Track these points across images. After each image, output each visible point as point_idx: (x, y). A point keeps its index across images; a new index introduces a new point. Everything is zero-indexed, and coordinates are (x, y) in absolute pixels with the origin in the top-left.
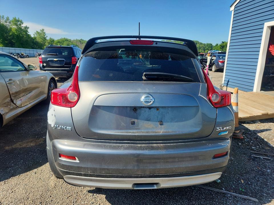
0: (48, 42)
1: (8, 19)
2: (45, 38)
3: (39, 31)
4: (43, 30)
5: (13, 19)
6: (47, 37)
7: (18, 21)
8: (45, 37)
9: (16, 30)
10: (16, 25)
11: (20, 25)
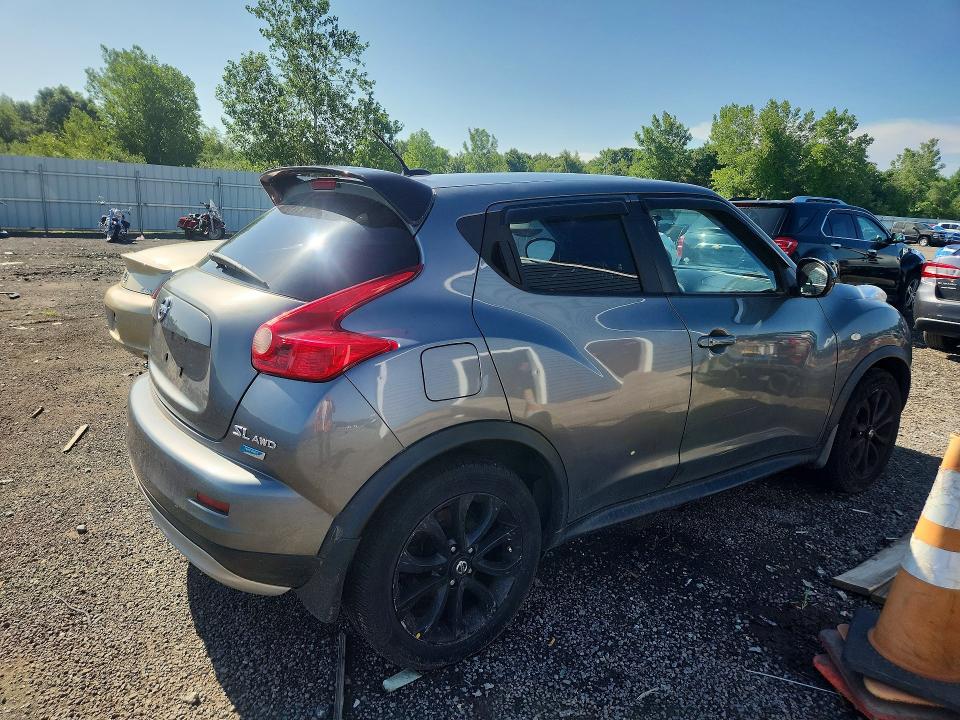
0: (937, 187)
1: (809, 117)
2: (932, 174)
3: (916, 148)
4: (934, 142)
5: (825, 116)
6: (942, 166)
7: (841, 121)
8: (936, 167)
9: (826, 152)
10: (830, 133)
11: (845, 132)
